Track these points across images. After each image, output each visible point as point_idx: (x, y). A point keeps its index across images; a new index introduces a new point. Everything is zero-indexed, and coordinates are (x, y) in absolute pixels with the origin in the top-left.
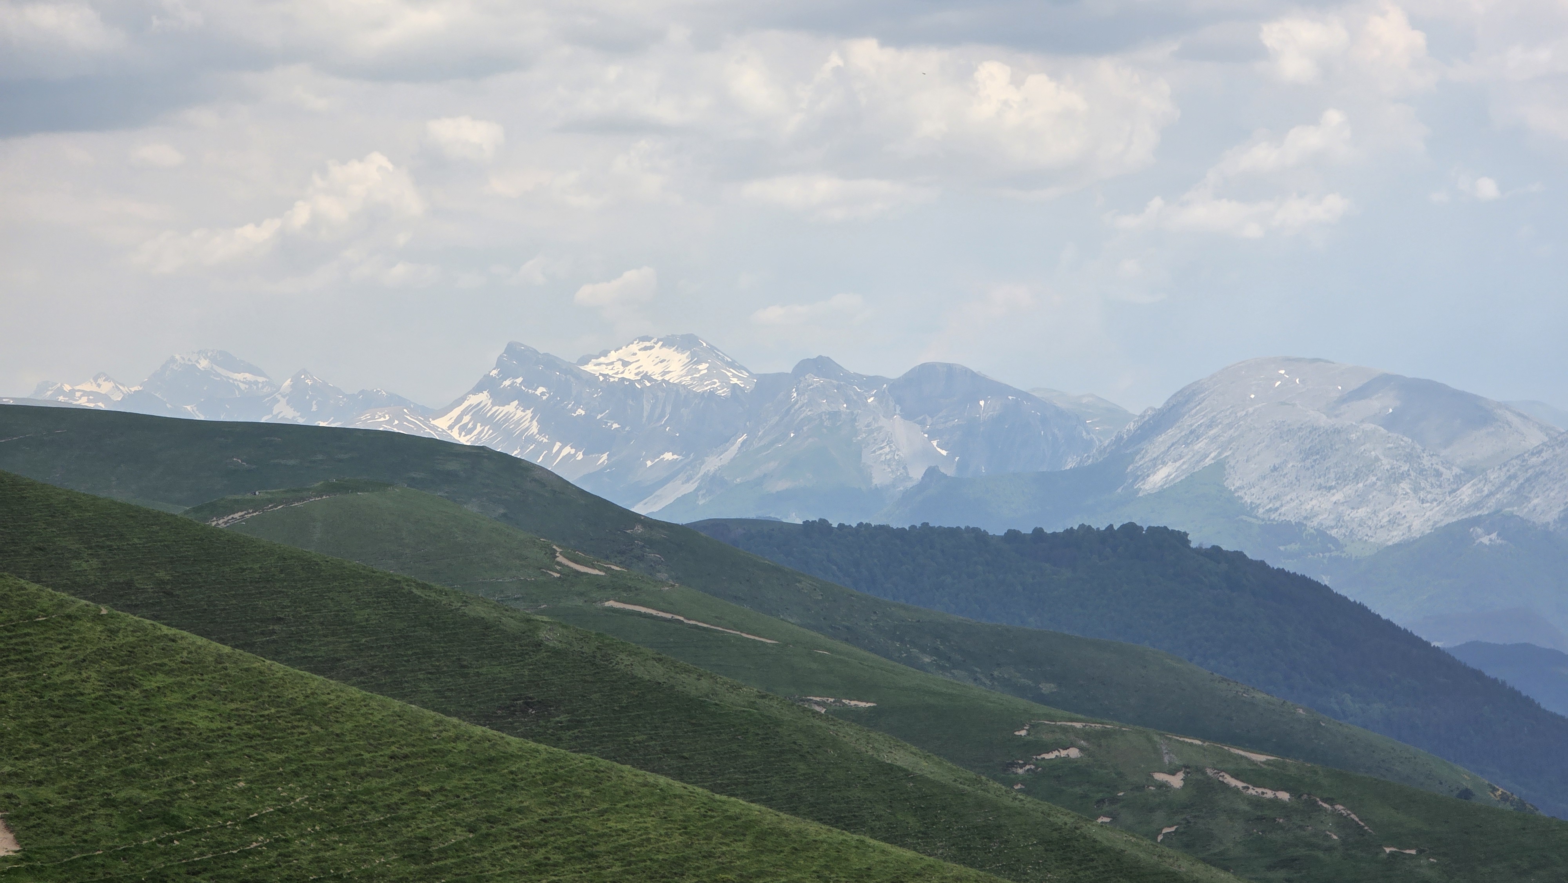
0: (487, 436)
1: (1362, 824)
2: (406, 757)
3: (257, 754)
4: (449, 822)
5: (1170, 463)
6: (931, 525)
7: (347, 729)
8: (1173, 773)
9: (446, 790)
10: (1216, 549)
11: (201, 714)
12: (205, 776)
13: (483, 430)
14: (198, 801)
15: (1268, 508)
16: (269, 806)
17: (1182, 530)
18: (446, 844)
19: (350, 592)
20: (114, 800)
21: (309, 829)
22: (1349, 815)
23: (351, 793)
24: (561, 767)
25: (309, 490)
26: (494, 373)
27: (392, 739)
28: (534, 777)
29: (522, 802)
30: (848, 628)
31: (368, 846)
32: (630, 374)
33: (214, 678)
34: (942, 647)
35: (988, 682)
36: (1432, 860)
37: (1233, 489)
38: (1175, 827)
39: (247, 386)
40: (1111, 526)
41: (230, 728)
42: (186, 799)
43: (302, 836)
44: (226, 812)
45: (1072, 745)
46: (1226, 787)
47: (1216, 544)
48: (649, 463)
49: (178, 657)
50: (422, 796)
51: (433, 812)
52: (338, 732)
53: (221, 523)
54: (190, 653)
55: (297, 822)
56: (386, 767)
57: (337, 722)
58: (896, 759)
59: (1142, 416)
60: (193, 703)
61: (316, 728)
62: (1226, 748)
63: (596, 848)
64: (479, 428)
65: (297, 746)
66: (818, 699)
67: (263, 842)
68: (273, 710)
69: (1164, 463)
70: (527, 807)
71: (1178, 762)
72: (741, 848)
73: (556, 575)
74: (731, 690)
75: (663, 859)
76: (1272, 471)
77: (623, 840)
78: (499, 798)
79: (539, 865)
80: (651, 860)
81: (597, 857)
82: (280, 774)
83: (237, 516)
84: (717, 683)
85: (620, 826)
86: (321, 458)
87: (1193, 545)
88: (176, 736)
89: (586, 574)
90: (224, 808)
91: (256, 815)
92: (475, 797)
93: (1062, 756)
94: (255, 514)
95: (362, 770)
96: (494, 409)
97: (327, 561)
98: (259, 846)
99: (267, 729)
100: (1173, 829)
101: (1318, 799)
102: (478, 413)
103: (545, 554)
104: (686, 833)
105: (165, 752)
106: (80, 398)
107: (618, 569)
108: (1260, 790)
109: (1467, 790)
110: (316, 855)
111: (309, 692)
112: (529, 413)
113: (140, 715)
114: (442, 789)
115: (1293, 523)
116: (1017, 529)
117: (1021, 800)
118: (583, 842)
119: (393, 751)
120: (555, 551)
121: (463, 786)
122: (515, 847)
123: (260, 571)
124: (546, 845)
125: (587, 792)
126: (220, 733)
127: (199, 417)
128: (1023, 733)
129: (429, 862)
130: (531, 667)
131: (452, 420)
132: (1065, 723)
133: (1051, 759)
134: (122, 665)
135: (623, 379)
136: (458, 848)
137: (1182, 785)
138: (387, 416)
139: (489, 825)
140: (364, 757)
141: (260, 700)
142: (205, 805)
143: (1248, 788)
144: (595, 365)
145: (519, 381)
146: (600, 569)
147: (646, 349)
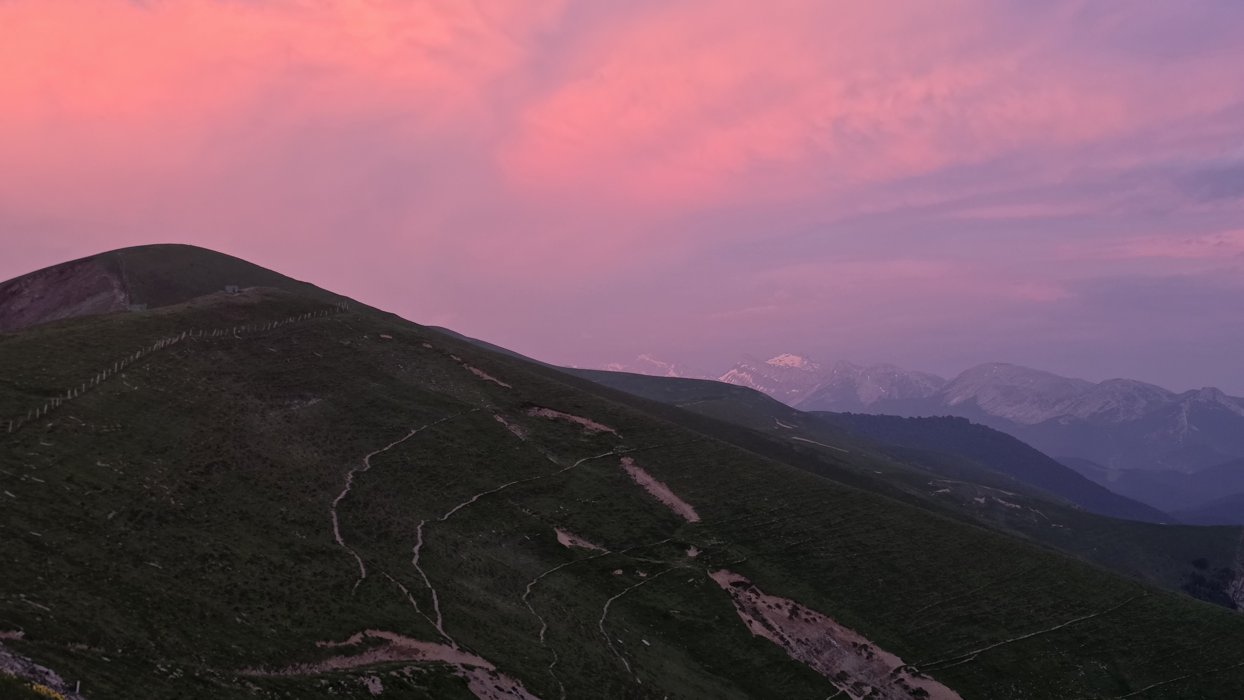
1: (1044, 517)
2: (817, 491)
3: (769, 489)
4: (835, 514)
5: (958, 396)
7: (796, 482)
8: (981, 498)
9: (832, 503)
10: (978, 425)
11: (749, 475)
12: (754, 496)
14: (754, 505)
15: (992, 411)
16: (777, 507)
17: (966, 418)
18: (836, 522)
20: (727, 504)
21: (790, 516)
22: (1040, 513)
23: (802, 503)
26: (738, 364)
27: (811, 486)
29: (857, 508)
31: (811, 522)
32: (782, 364)
33: (751, 463)
36: (1068, 529)
37: (980, 405)
40: (944, 416)
41: (759, 480)
42: (750, 504)
43: (788, 518)
44: (763, 509)
45: (947, 488)
46: (999, 503)
48: (788, 393)
50: (825, 505)
51: (829, 511)
52: (793, 482)
55: (786, 513)
56: (811, 495)
57: (792, 479)
59: (948, 381)
60: (746, 471)
61: (786, 481)
62: (998, 490)
63: (884, 525)
64: (733, 380)
65: (781, 487)
67: (776, 519)
68: (771, 474)
69: (956, 396)
70: (859, 510)
71: (982, 494)
73: (777, 428)
76: (992, 400)
77: (893, 523)
78: (849, 507)
79: (867, 530)
81: (885, 528)
82: (778, 496)
87: (971, 423)
88: (743, 482)
89: (786, 428)
91: (773, 510)
92: (842, 506)
93: (944, 491)
95: (804, 496)
96: (739, 375)
98: (775, 521)
99: (771, 480)
101: (1029, 508)
103: (773, 421)
105: (740, 487)
107: (793, 426)
108: (1010, 504)
110: (795, 525)
111: (781, 468)
112: (750, 375)
113: (730, 474)
114: (830, 503)
115: (1000, 416)
118: (880, 523)
119: (812, 490)
120: (776, 420)
121: (837, 502)
124: (867, 524)
126: (756, 481)
128: (931, 483)
129: (831, 528)
132: (944, 481)
133: (940, 493)
134: (722, 457)
135: (779, 366)
136: (840, 523)
137: (984, 502)
139: (848, 516)
140: (803, 491)
141: (766, 471)
142: (756, 506)
143: (1006, 504)
144: (770, 361)
145: (747, 365)
146: (789, 426)
147: (787, 356)
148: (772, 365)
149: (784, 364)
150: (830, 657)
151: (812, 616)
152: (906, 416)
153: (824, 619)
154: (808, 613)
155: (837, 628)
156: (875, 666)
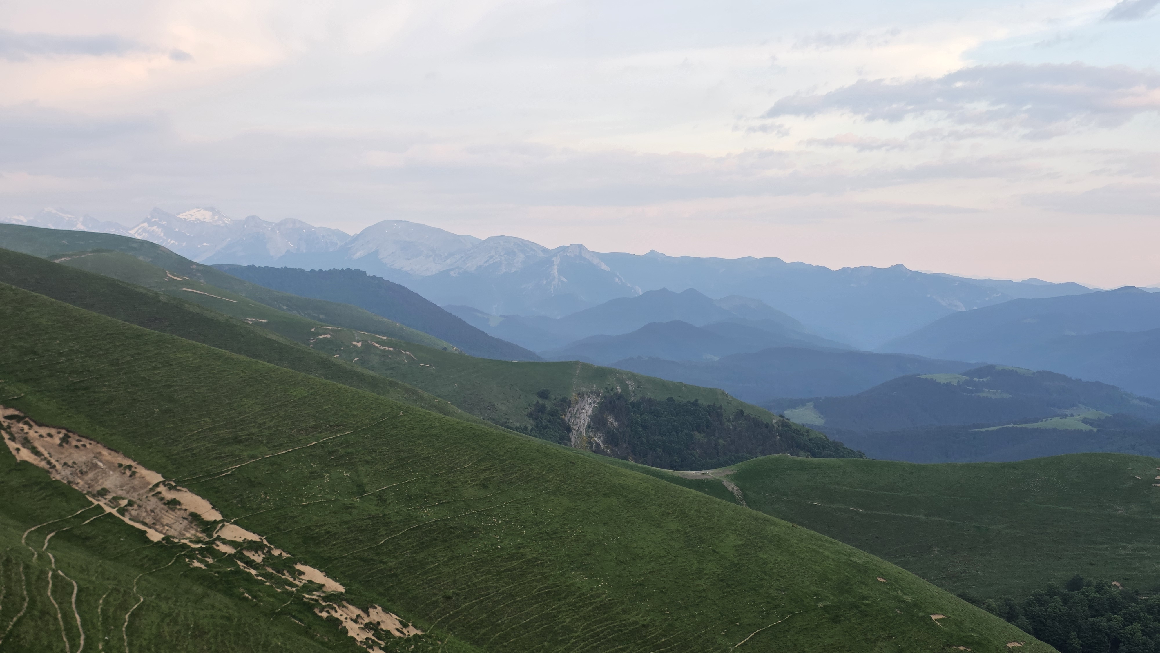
1: (414, 357)
2: (112, 334)
3: (63, 333)
4: (125, 354)
5: (362, 250)
7: (92, 326)
8: (358, 342)
9: (124, 345)
11: (45, 320)
12: (45, 339)
14: (43, 347)
15: (390, 264)
16: (67, 349)
17: (364, 270)
18: (124, 361)
20: (15, 346)
21: (79, 356)
22: (410, 355)
23: (93, 345)
24: (162, 338)
25: (87, 252)
26: (149, 217)
27: (108, 329)
28: (153, 341)
29: (149, 348)
30: (260, 298)
31: (99, 361)
33: (49, 309)
34: (289, 304)
35: (303, 315)
36: (434, 368)
37: (380, 259)
38: (359, 358)
39: (68, 219)
41: (54, 325)
42: (39, 346)
43: (77, 358)
45: (328, 334)
46: (375, 346)
47: (374, 275)
48: (199, 246)
49: (38, 302)
50: (117, 346)
51: (120, 351)
52: (90, 326)
53: (57, 261)
54: (42, 301)
55: (76, 354)
56: (105, 337)
57: (89, 323)
59: (353, 236)
60: (42, 317)
61: (83, 325)
62: (375, 335)
63: (172, 363)
64: (144, 234)
65: (76, 331)
66: (250, 319)
67: (64, 359)
68: (69, 319)
69: (360, 251)
70: (151, 350)
71: (360, 339)
72: (219, 363)
73: (167, 280)
75: (193, 366)
76: (392, 254)
77: (181, 360)
78: (141, 347)
79: (154, 368)
80: (190, 366)
82: (70, 339)
83: (63, 259)
85: (180, 356)
88: (37, 327)
89: (177, 280)
90: (52, 349)
91: (62, 351)
92: (134, 347)
93: (325, 337)
94: (69, 259)
95: (98, 338)
96: (149, 228)
98: (63, 361)
99: (67, 325)
101: (401, 350)
102: (144, 230)
103: (164, 274)
104: (201, 359)
105: (33, 332)
107: (187, 278)
108: (384, 347)
110: (82, 364)
111: (81, 314)
112: (160, 230)
113: (25, 320)
117: (311, 350)
118: (168, 361)
119: (107, 333)
120: (167, 273)
121: (130, 343)
122: (146, 362)
124: (156, 362)
125: (170, 346)
126: (51, 326)
128: (313, 330)
129: (118, 366)
130: (157, 308)
131: (135, 231)
132: (326, 327)
133: (321, 338)
134: (19, 304)
135: (191, 220)
136: (128, 362)
137: (361, 346)
138: (114, 229)
139: (138, 355)
140: (98, 334)
141: (64, 316)
142: (45, 348)
143: (381, 347)
144: (182, 216)
145: (157, 220)
146: (181, 278)
147: (198, 211)
148: (184, 220)
149: (195, 219)
150: (94, 477)
151: (82, 443)
153: (94, 445)
154: (78, 441)
155: (105, 452)
156: (136, 482)
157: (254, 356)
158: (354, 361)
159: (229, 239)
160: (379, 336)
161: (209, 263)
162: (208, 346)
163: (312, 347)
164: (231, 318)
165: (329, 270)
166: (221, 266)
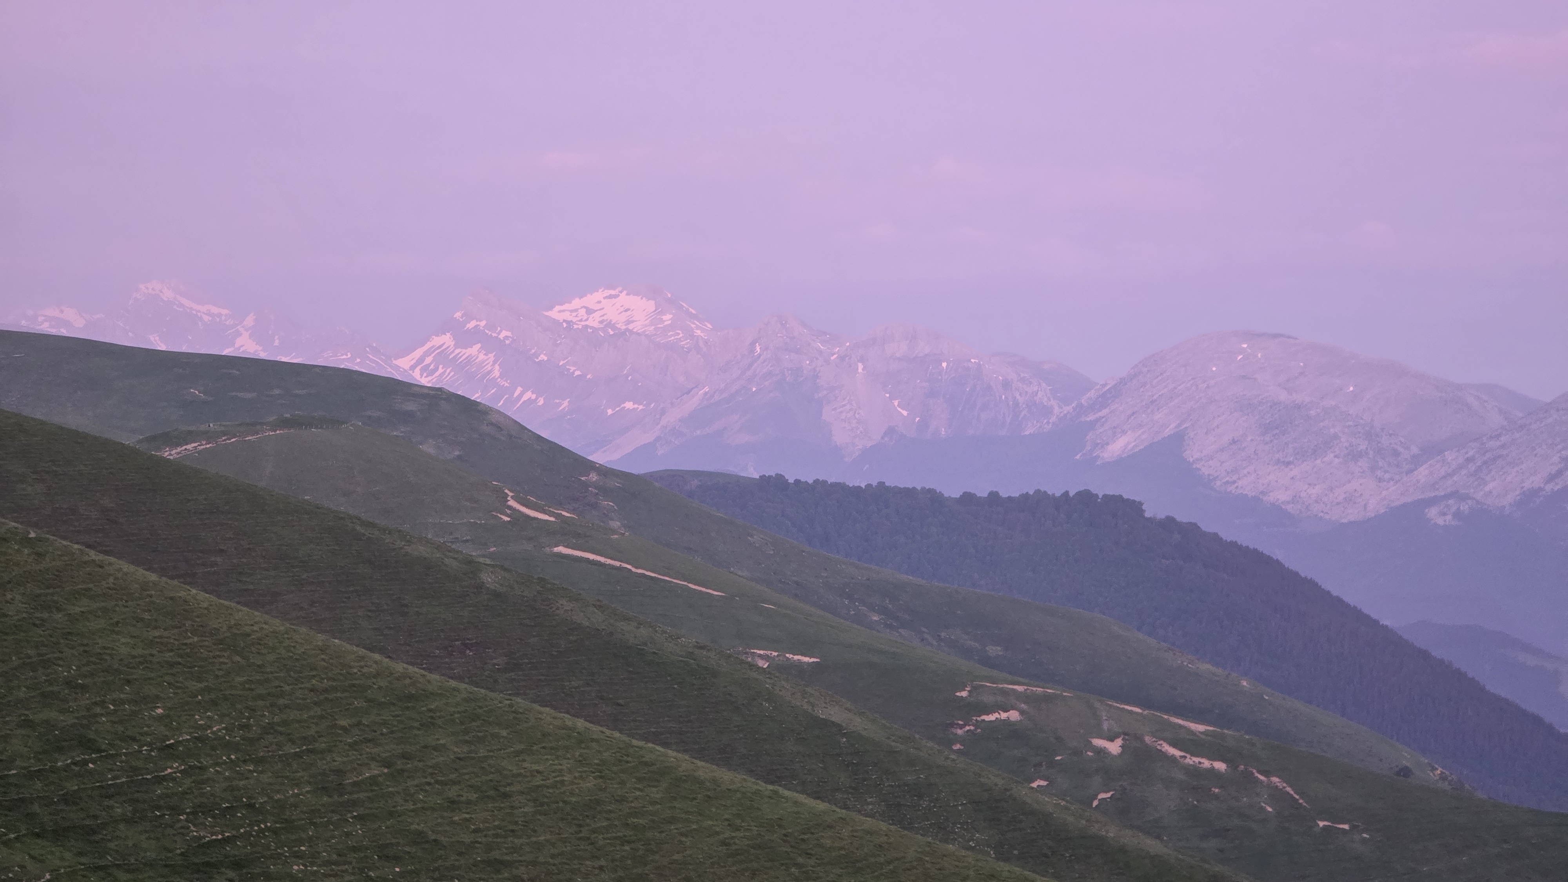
0: (448, 378)
1: (1297, 797)
2: (326, 691)
3: (177, 682)
4: (365, 756)
5: (1129, 432)
6: (887, 484)
7: (268, 661)
8: (1111, 739)
9: (364, 724)
10: (1170, 520)
11: (123, 640)
12: (123, 702)
13: (445, 371)
14: (116, 726)
15: (1225, 480)
16: (187, 733)
17: (1137, 499)
18: (361, 778)
19: (293, 526)
20: (31, 721)
21: (224, 758)
22: (1284, 788)
23: (269, 724)
24: (480, 707)
25: (262, 424)
26: (458, 315)
27: (314, 673)
28: (451, 715)
29: (438, 739)
30: (797, 583)
31: (282, 777)
32: (594, 321)
33: (138, 605)
34: (890, 606)
35: (935, 643)
36: (1365, 835)
37: (1191, 460)
38: (1112, 793)
39: (210, 319)
40: (1067, 493)
41: (152, 655)
42: (104, 723)
43: (217, 764)
44: (142, 738)
45: (1013, 708)
46: (1165, 756)
47: (1171, 514)
48: (610, 412)
49: (104, 583)
50: (340, 730)
51: (350, 746)
52: (260, 663)
53: (171, 454)
54: (116, 579)
55: (213, 750)
56: (305, 699)
57: (259, 653)
58: (830, 714)
59: (1104, 384)
60: (117, 629)
61: (238, 658)
62: (1166, 717)
63: (509, 789)
64: (441, 370)
65: (217, 676)
66: (762, 652)
67: (177, 768)
68: (196, 639)
69: (1124, 432)
70: (444, 745)
71: (1117, 729)
72: (656, 793)
73: (507, 519)
74: (670, 640)
75: (575, 802)
76: (1231, 444)
77: (537, 780)
78: (416, 735)
79: (453, 802)
80: (564, 802)
81: (510, 796)
82: (199, 702)
83: (189, 447)
84: (656, 631)
85: (535, 767)
86: (278, 393)
87: (1147, 514)
88: (98, 661)
89: (537, 519)
90: (141, 734)
91: (172, 741)
92: (392, 732)
93: (1002, 718)
94: (208, 446)
95: (281, 701)
96: (457, 351)
97: (272, 495)
98: (173, 773)
99: (189, 657)
100: (1109, 795)
101: (1254, 771)
102: (442, 356)
103: (497, 497)
104: (601, 777)
105: (85, 676)
106: (42, 323)
107: (568, 515)
108: (1197, 760)
109: (1406, 768)
110: (230, 784)
112: (491, 356)
113: (63, 638)
114: (359, 723)
115: (1250, 496)
116: (972, 492)
117: (953, 760)
118: (497, 782)
119: (313, 685)
120: (507, 495)
121: (381, 721)
122: (429, 784)
123: (205, 502)
124: (458, 783)
125: (504, 733)
126: (141, 660)
127: (160, 346)
128: (964, 694)
129: (341, 795)
130: (471, 608)
131: (414, 361)
132: (1006, 686)
133: (991, 721)
134: (48, 588)
135: (587, 327)
136: (373, 780)
137: (1119, 752)
138: (349, 354)
139: (405, 761)
140: (283, 689)
141: (183, 629)
142: (122, 729)
143: (1185, 757)
144: (560, 312)
145: (483, 323)
146: (551, 514)
147: (610, 297)
148: (565, 325)
149: (601, 322)
152: (952, 491)
157: (772, 776)
158: (1095, 803)
159: (706, 389)
160: (1180, 722)
161: (638, 468)
162: (625, 738)
163: (958, 751)
164: (702, 648)
165: (1022, 496)
166: (674, 478)
